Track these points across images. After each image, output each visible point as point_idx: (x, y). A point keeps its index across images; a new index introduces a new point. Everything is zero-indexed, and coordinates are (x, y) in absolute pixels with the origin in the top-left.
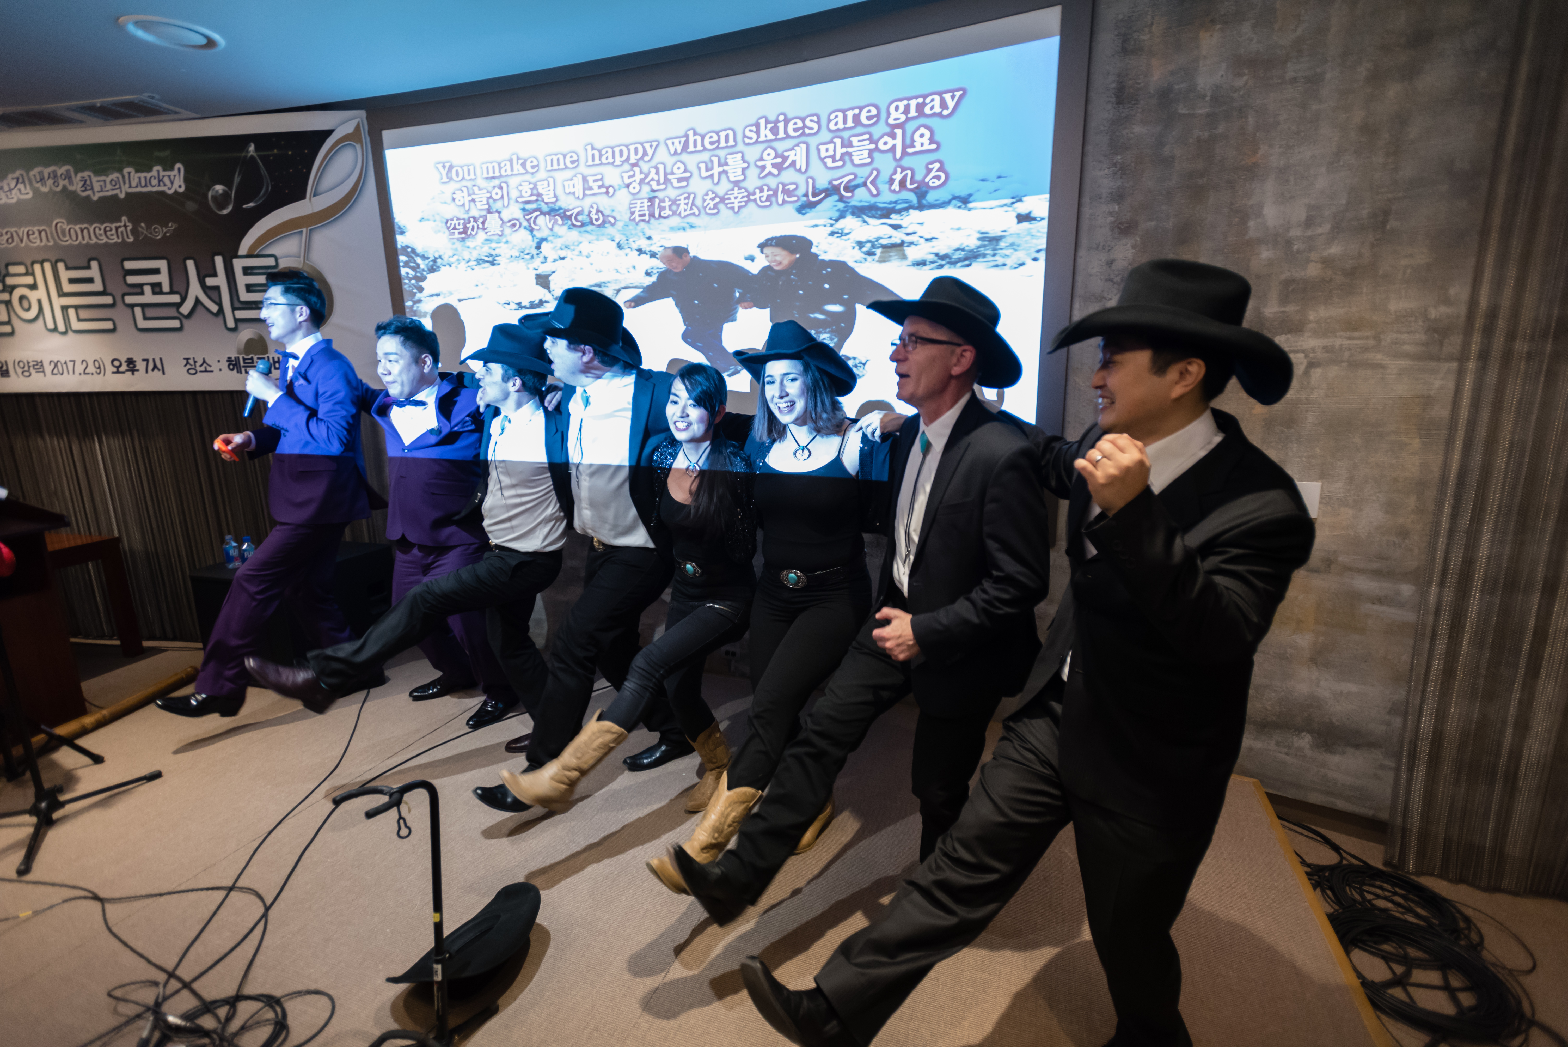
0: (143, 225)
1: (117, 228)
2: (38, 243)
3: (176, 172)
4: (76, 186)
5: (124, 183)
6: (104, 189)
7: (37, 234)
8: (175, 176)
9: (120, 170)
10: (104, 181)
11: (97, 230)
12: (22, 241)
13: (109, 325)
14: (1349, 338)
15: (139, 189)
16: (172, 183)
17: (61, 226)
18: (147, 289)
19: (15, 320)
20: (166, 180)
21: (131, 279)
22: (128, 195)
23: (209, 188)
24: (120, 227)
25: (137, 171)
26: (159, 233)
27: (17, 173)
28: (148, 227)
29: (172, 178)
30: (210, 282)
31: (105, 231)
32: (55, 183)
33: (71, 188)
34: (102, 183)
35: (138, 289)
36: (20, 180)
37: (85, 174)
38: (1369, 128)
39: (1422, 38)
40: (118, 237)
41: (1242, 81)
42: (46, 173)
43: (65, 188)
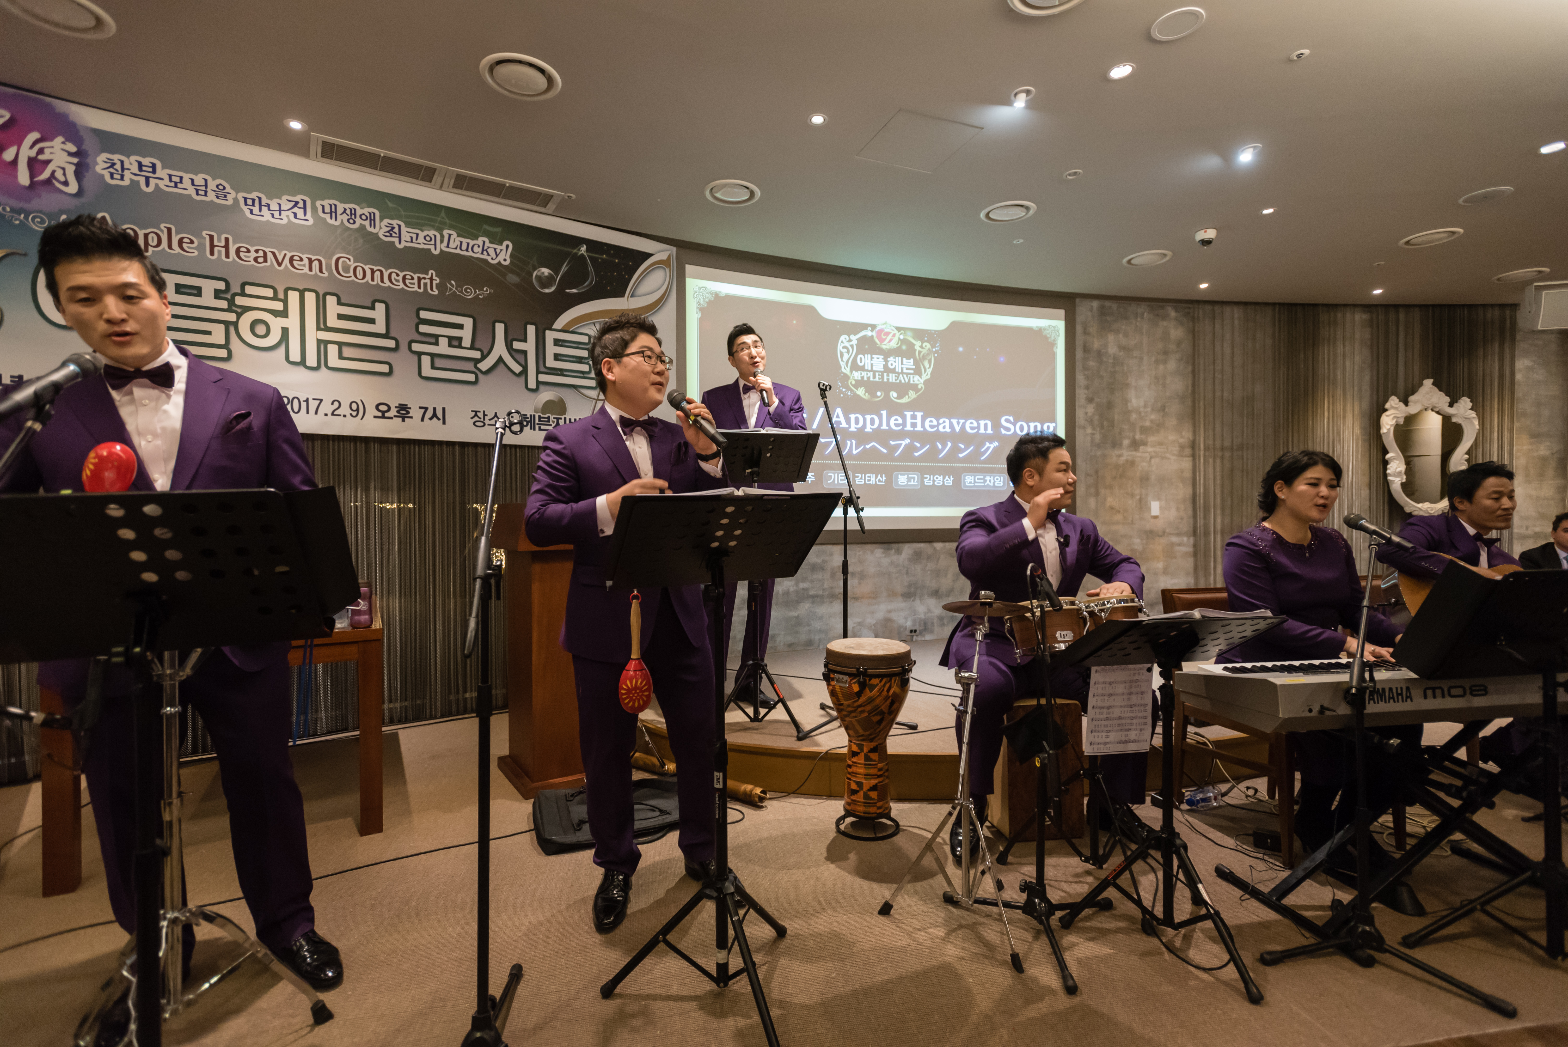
0: (453, 282)
1: (419, 279)
2: (304, 271)
3: (504, 247)
4: (380, 231)
5: (442, 242)
6: (414, 240)
7: (306, 261)
8: (501, 250)
9: (440, 230)
10: (417, 235)
11: (394, 276)
12: (280, 264)
13: (385, 368)
14: (1161, 449)
15: (458, 251)
16: (497, 255)
17: (344, 262)
18: (443, 342)
19: (237, 345)
20: (491, 251)
21: (423, 328)
22: (444, 253)
23: (535, 268)
24: (425, 278)
25: (459, 236)
26: (471, 293)
27: (298, 198)
28: (460, 286)
29: (498, 251)
30: (517, 345)
31: (404, 278)
32: (351, 219)
33: (371, 230)
34: (414, 236)
35: (435, 339)
36: (301, 204)
37: (395, 222)
38: (1157, 378)
39: (1166, 353)
40: (419, 287)
41: (1121, 354)
42: (340, 207)
43: (362, 227)
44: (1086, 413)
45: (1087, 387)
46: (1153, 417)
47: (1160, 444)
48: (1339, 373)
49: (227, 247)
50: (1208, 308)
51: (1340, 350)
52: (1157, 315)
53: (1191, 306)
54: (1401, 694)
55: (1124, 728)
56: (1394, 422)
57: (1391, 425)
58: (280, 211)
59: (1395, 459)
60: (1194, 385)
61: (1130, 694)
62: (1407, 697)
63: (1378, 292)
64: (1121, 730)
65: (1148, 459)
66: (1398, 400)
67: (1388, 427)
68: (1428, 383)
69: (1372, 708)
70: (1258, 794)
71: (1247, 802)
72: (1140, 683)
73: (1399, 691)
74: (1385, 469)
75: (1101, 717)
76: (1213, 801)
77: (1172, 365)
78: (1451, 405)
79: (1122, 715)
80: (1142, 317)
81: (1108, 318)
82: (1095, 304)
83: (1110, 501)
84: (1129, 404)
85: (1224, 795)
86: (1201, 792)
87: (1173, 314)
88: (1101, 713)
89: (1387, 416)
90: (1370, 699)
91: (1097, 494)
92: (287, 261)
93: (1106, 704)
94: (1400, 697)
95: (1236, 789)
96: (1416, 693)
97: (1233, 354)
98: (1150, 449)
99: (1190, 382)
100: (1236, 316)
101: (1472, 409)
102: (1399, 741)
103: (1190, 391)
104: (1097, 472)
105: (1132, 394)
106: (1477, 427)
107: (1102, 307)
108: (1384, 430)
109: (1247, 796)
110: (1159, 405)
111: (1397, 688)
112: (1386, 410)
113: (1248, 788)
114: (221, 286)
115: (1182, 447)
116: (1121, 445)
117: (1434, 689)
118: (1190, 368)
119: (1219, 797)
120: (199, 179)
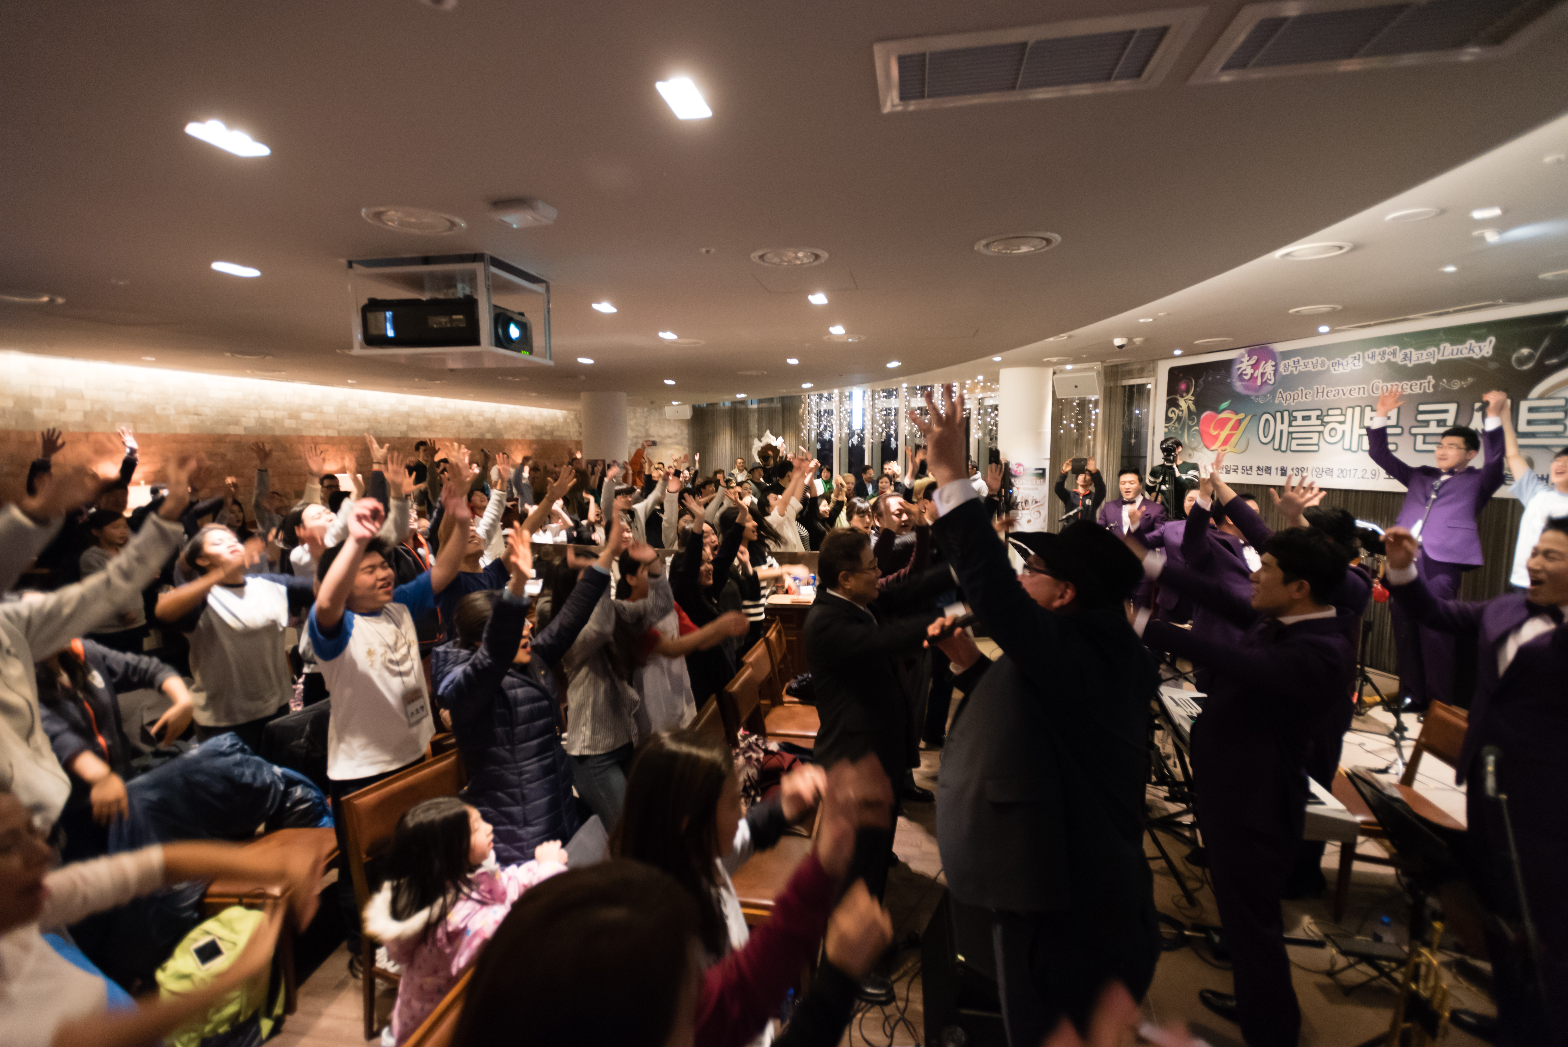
0: (1445, 380)
1: (1421, 384)
2: (1356, 395)
3: (1487, 343)
4: (1399, 359)
5: (1439, 353)
6: (1420, 359)
7: (1357, 390)
8: (1485, 346)
9: (1438, 346)
10: (1422, 354)
11: (1405, 385)
12: (1345, 395)
15: (1450, 357)
16: (1481, 351)
17: (1377, 384)
18: (1433, 424)
19: (1322, 443)
21: (1421, 417)
22: (1439, 362)
23: (1515, 351)
24: (1424, 383)
25: (1452, 345)
26: (1456, 385)
27: (1356, 355)
28: (1449, 381)
29: (1482, 347)
31: (1411, 386)
32: (1383, 357)
33: (1393, 360)
34: (1420, 356)
35: (1427, 423)
36: (1357, 358)
37: (1408, 351)
40: (1420, 389)
42: (1377, 351)
43: (1389, 360)
49: (1323, 392)
58: (1347, 364)
92: (1348, 393)
114: (1319, 413)
120: (1314, 361)
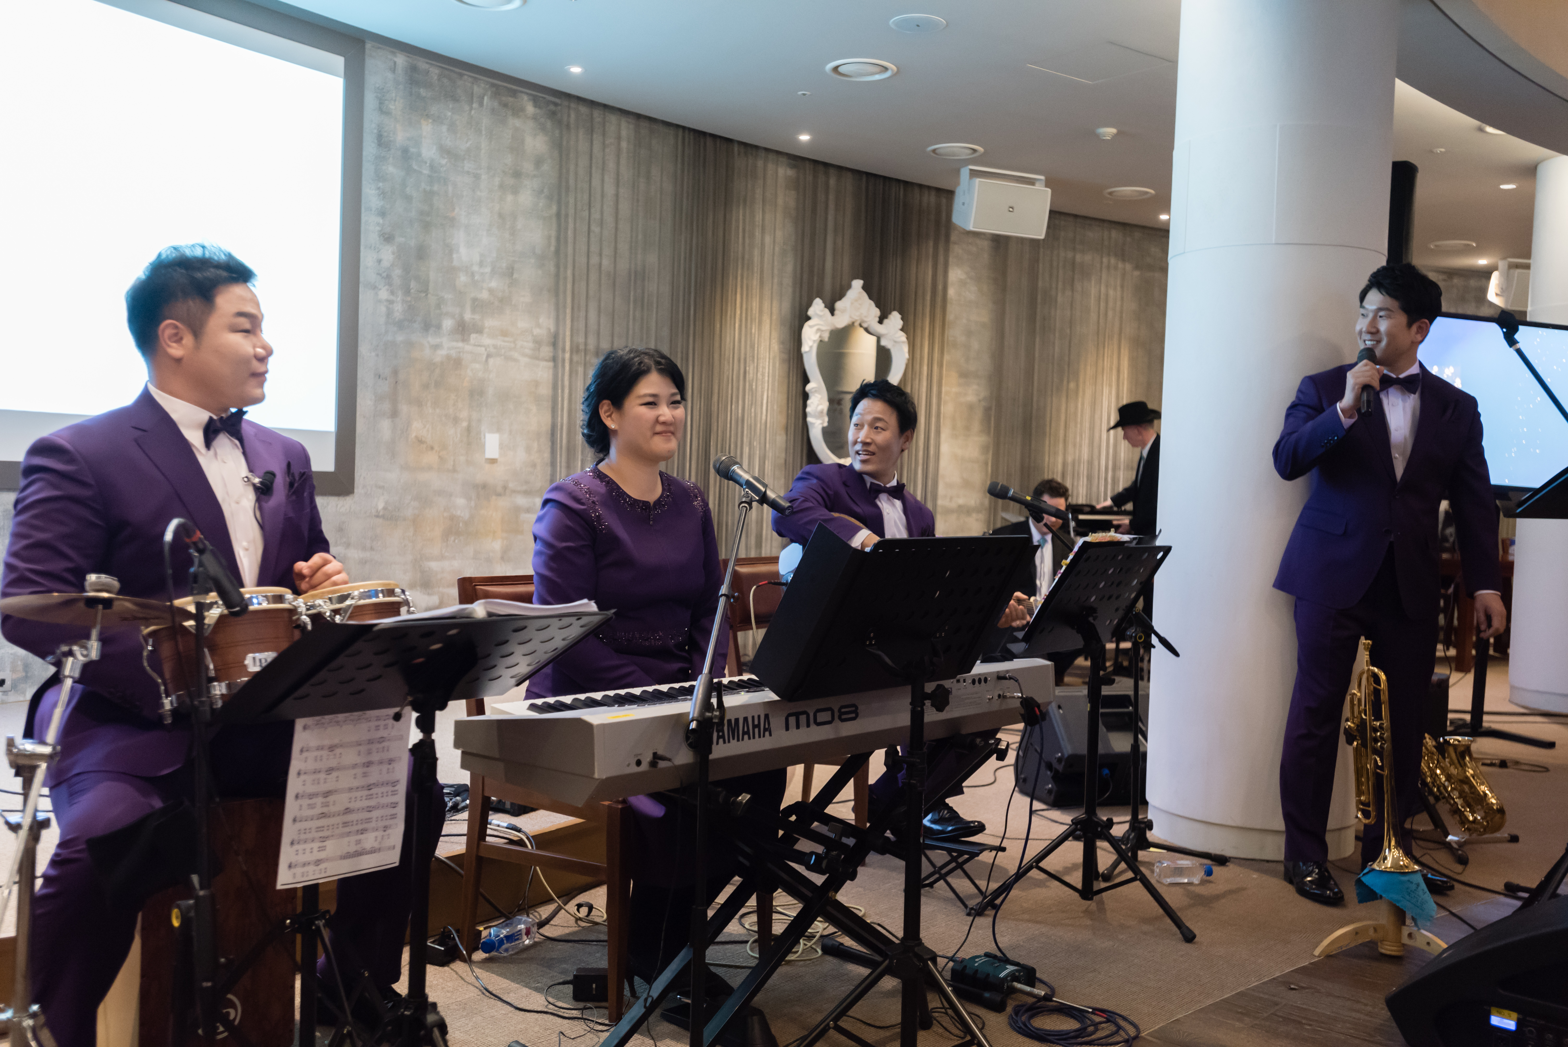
14: (504, 341)
38: (500, 215)
39: (517, 174)
41: (444, 162)
44: (379, 261)
45: (382, 213)
46: (493, 284)
47: (504, 333)
48: (756, 252)
50: (584, 109)
51: (758, 217)
52: (505, 105)
53: (557, 101)
54: (758, 726)
55: (355, 828)
56: (816, 337)
57: (814, 341)
59: (816, 391)
60: (558, 239)
61: (368, 764)
62: (765, 730)
63: (804, 138)
64: (349, 834)
65: (484, 357)
66: (823, 305)
67: (811, 343)
68: (857, 284)
69: (720, 750)
70: (594, 912)
71: (577, 929)
72: (385, 744)
73: (756, 722)
74: (805, 406)
75: (310, 812)
76: (525, 937)
77: (526, 198)
78: (881, 322)
79: (352, 805)
80: (481, 104)
81: (423, 92)
82: (401, 60)
83: (418, 428)
84: (455, 256)
85: (542, 924)
86: (507, 925)
87: (530, 109)
88: (311, 807)
89: (811, 327)
90: (719, 737)
91: (394, 414)
93: (324, 787)
94: (756, 730)
95: (563, 911)
96: (777, 722)
97: (617, 195)
98: (487, 341)
99: (554, 233)
100: (624, 133)
101: (902, 330)
102: (749, 796)
103: (553, 249)
104: (395, 372)
105: (459, 238)
106: (907, 356)
107: (413, 69)
108: (805, 348)
109: (578, 919)
110: (504, 265)
111: (753, 717)
112: (808, 318)
113: (579, 906)
115: (538, 342)
116: (439, 327)
117: (797, 715)
118: (554, 208)
119: (535, 929)
